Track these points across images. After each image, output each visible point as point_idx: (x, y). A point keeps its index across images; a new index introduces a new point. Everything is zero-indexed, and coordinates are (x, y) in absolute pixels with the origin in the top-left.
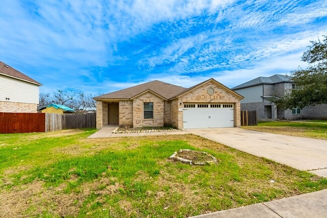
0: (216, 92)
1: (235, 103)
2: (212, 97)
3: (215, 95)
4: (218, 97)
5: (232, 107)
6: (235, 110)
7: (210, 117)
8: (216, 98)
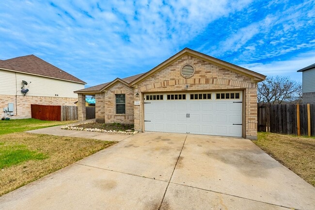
0: (197, 72)
1: (243, 90)
2: (190, 81)
3: (197, 76)
4: (203, 81)
5: (238, 97)
6: (244, 103)
7: (188, 116)
8: (197, 82)
